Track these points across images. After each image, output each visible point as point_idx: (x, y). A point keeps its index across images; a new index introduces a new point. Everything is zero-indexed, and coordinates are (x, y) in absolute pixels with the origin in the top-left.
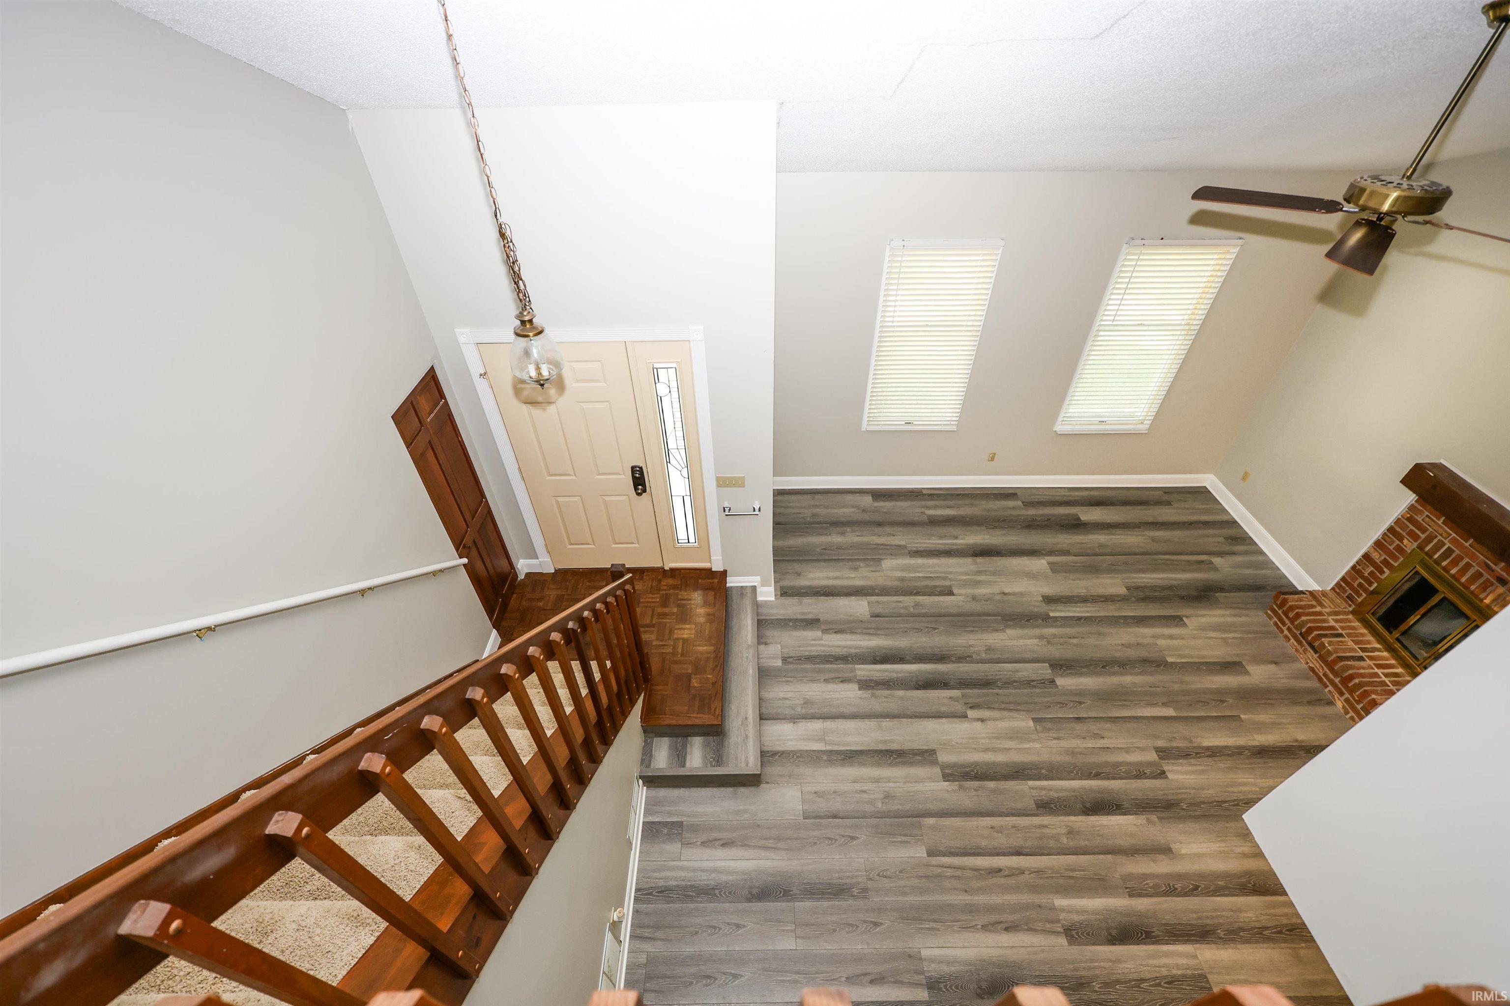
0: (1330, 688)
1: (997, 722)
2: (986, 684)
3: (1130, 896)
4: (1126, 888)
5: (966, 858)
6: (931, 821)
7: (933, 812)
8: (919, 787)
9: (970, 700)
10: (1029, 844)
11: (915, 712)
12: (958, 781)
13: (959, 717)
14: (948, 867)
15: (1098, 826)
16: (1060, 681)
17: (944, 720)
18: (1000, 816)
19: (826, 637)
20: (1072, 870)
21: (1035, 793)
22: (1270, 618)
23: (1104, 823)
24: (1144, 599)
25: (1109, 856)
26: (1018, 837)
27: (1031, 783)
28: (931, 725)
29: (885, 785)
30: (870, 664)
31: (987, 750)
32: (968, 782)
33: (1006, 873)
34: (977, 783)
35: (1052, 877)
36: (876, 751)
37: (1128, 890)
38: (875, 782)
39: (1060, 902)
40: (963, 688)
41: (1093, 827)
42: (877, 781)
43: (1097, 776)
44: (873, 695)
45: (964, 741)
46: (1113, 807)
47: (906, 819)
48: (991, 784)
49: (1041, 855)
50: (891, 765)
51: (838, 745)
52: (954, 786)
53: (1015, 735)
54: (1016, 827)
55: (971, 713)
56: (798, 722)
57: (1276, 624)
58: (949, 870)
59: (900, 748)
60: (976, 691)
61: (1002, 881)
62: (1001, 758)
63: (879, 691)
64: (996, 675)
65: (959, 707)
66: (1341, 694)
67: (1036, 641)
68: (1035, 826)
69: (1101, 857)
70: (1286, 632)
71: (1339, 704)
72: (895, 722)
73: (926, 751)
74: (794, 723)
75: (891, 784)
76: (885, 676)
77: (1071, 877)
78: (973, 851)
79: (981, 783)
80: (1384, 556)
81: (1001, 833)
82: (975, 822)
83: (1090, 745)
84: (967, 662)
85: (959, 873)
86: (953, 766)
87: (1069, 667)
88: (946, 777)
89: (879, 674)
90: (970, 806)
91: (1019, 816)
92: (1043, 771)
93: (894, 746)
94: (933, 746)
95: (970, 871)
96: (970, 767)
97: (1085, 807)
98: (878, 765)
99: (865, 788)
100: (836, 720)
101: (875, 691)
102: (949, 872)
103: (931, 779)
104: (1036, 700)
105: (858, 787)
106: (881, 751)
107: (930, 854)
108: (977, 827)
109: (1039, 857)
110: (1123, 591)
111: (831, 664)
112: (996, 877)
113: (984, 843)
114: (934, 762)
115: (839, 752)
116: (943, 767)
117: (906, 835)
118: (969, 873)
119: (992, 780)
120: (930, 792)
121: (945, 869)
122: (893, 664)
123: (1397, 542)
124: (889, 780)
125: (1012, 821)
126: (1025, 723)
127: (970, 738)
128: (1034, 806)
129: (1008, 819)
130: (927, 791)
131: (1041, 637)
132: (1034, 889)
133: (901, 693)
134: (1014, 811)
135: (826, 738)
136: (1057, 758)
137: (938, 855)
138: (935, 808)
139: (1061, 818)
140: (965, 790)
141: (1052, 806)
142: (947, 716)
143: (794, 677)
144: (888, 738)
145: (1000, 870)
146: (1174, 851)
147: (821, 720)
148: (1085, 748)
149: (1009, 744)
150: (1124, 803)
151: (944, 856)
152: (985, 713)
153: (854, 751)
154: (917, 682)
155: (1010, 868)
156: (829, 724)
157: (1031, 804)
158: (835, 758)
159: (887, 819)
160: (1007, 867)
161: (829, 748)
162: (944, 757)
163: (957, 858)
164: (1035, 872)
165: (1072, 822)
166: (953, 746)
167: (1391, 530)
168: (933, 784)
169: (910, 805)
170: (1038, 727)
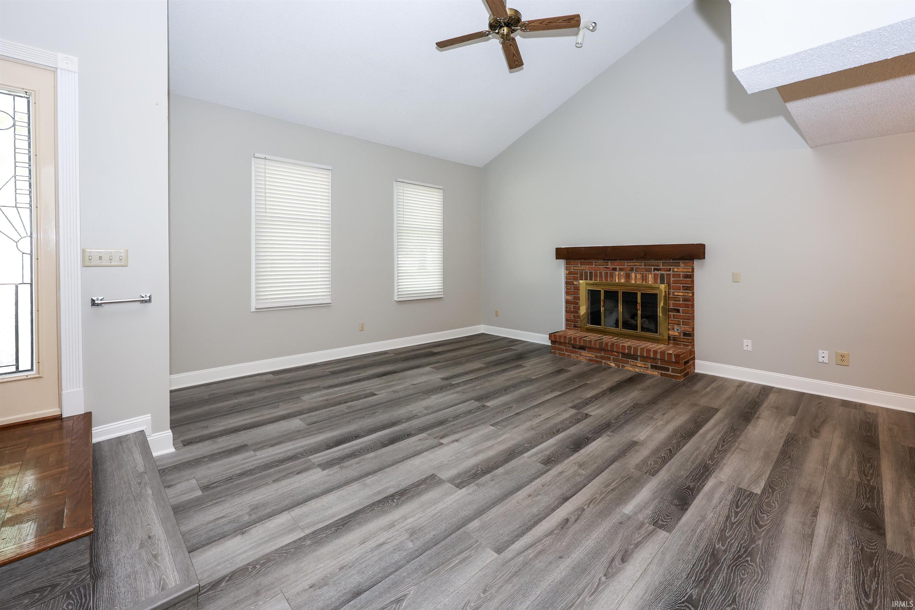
0: (604, 361)
1: (469, 437)
2: (441, 423)
3: (653, 475)
4: (646, 473)
5: (533, 530)
6: (475, 524)
7: (471, 516)
8: (441, 506)
9: (436, 435)
10: (565, 488)
11: (395, 460)
12: (473, 482)
13: (436, 446)
14: (526, 549)
15: (591, 453)
16: (488, 404)
17: (425, 453)
18: (526, 485)
19: (258, 453)
20: (608, 485)
21: (534, 459)
22: (555, 353)
23: (591, 449)
24: (496, 365)
25: (616, 463)
26: (554, 490)
27: (526, 455)
28: (417, 461)
29: (403, 525)
30: (325, 450)
31: (476, 454)
32: (481, 479)
33: (573, 519)
34: (488, 476)
35: (604, 498)
36: (373, 504)
37: (648, 474)
38: (390, 528)
39: (629, 509)
40: (426, 431)
41: (588, 455)
42: (392, 525)
43: (558, 432)
44: (341, 468)
45: (454, 458)
46: (585, 441)
47: (449, 538)
48: (500, 470)
49: (580, 490)
50: (397, 506)
51: (321, 522)
52: (472, 488)
53: (487, 438)
54: (545, 485)
55: (444, 441)
56: (249, 530)
57: (560, 354)
58: (530, 551)
59: (398, 489)
60: (437, 429)
61: (577, 527)
62: (491, 453)
63: (346, 463)
64: (444, 417)
65: (431, 442)
66: (609, 359)
67: (455, 395)
68: (557, 476)
69: (612, 467)
70: (567, 353)
71: (613, 365)
72: (379, 475)
73: (427, 478)
74: (243, 533)
75: (410, 520)
76: (347, 451)
77: (613, 490)
78: (533, 522)
79: (491, 474)
80: (573, 296)
81: (539, 495)
82: (513, 501)
83: (538, 421)
84: (416, 419)
85: (540, 547)
86: (459, 475)
87: (487, 397)
88: (460, 486)
89: (338, 453)
90: (498, 492)
91: (539, 477)
92: (526, 445)
93: (391, 491)
94: (431, 473)
95: (547, 538)
96: (473, 469)
97: (571, 449)
98: (384, 512)
99: (382, 540)
100: (307, 503)
101: (342, 465)
102: (531, 553)
103: (446, 495)
104: (483, 417)
105: (370, 544)
106: (380, 502)
107: (499, 550)
108: (518, 503)
109: (581, 492)
110: (483, 365)
111: (277, 467)
112: (570, 527)
113: (535, 510)
114: (441, 482)
115: (327, 527)
116: (451, 481)
117: (461, 552)
118: (547, 541)
119: (498, 468)
120: (454, 504)
121: (525, 553)
122: (349, 442)
123: (572, 286)
124: (405, 518)
125: (538, 483)
126: (488, 429)
127: (456, 454)
128: (543, 465)
129: (533, 483)
130: (451, 505)
131: (457, 392)
132: (603, 514)
133: (372, 455)
134: (533, 476)
135: (299, 525)
136: (527, 435)
137: (508, 546)
138: (470, 512)
139: (566, 461)
140: (483, 485)
141: (553, 459)
142: (426, 450)
143: (225, 496)
144: (380, 488)
145: (567, 520)
146: (638, 441)
147: (287, 512)
148: (536, 424)
149: (489, 443)
150: (588, 435)
151: (513, 543)
152: (456, 436)
153: (345, 517)
154: (382, 443)
155: (572, 513)
156: (297, 511)
157: (541, 466)
158: (324, 535)
159: (428, 552)
160: (569, 514)
161: (307, 532)
162: (444, 475)
163: (525, 536)
164: (591, 502)
165: (574, 459)
166: (446, 464)
167: (567, 283)
168: (452, 496)
169: (444, 525)
170: (498, 427)
